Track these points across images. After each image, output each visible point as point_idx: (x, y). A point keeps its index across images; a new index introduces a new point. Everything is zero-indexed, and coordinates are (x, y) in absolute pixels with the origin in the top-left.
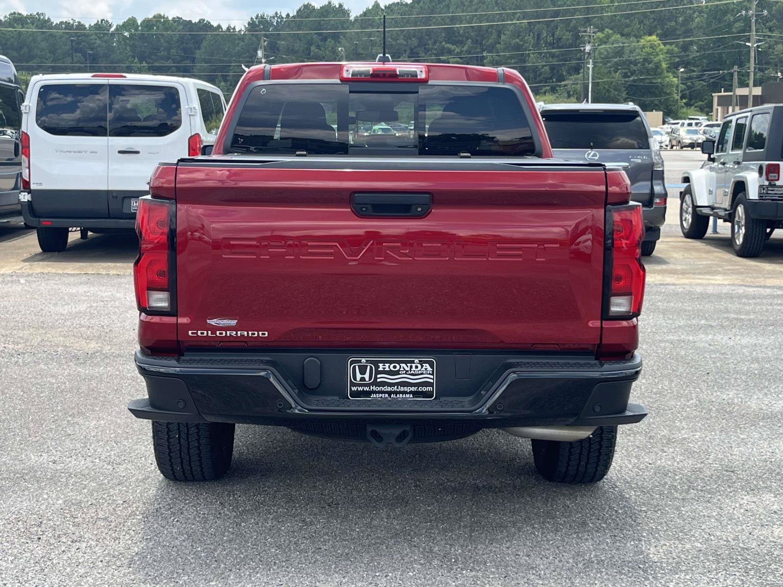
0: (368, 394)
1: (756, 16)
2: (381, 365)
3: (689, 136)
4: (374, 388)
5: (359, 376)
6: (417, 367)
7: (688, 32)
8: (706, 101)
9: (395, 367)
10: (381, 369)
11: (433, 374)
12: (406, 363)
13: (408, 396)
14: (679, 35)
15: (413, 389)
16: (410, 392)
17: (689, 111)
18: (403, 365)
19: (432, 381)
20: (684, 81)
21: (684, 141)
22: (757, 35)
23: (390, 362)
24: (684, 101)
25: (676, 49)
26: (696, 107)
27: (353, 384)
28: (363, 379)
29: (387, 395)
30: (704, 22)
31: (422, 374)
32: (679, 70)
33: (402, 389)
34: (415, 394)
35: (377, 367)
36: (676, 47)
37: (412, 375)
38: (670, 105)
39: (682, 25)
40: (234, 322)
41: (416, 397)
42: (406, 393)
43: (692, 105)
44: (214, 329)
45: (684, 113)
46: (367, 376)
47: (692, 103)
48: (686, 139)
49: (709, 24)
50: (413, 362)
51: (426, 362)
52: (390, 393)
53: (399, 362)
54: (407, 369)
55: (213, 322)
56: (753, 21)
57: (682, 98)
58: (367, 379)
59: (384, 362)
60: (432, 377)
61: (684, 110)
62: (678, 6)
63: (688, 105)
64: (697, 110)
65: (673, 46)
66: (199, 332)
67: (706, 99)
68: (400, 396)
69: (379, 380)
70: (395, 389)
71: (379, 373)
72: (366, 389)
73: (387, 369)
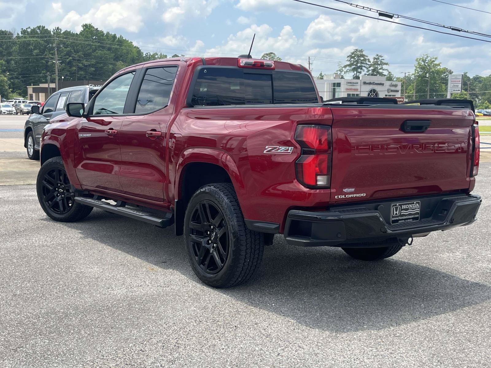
0: (397, 221)
1: (57, 47)
2: (403, 206)
3: (26, 108)
4: (400, 218)
5: (395, 212)
6: (414, 206)
7: (10, 54)
8: (22, 90)
9: (407, 207)
11: (419, 208)
12: (411, 204)
14: (5, 55)
15: (413, 216)
16: (412, 218)
17: (13, 95)
18: (410, 205)
19: (418, 212)
20: (9, 79)
21: (24, 110)
22: (58, 57)
23: (406, 204)
24: (11, 90)
25: (4, 62)
26: (17, 93)
27: (393, 217)
28: (396, 214)
29: (404, 221)
30: (18, 49)
31: (416, 209)
32: (7, 73)
33: (409, 217)
34: (413, 219)
35: (402, 207)
36: (4, 61)
37: (412, 210)
38: (3, 92)
39: (6, 50)
40: (353, 190)
41: (414, 220)
42: (410, 219)
43: (15, 92)
44: (345, 194)
45: (11, 96)
46: (398, 212)
47: (15, 91)
48: (25, 109)
49: (20, 50)
50: (413, 203)
51: (417, 203)
52: (405, 219)
53: (409, 204)
54: (411, 207)
55: (345, 190)
56: (56, 50)
57: (9, 88)
58: (398, 214)
60: (418, 210)
61: (11, 94)
62: (2, 40)
63: (13, 92)
64: (17, 95)
65: (2, 60)
66: (340, 196)
67: (22, 89)
68: (408, 220)
69: (402, 214)
70: (407, 217)
71: (402, 210)
72: (397, 218)
73: (405, 208)
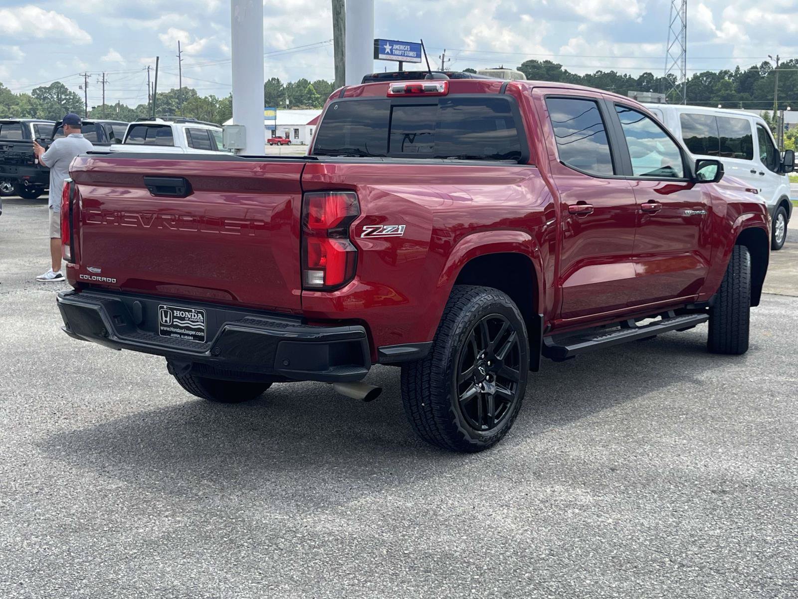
0: (169, 333)
2: (175, 311)
4: (172, 329)
5: (164, 319)
6: (194, 316)
9: (182, 314)
10: (175, 315)
11: (203, 323)
12: (188, 311)
13: (190, 338)
15: (193, 333)
16: (192, 335)
18: (187, 313)
19: (203, 328)
23: (180, 310)
27: (162, 325)
28: (166, 321)
29: (179, 336)
31: (198, 322)
33: (187, 332)
34: (195, 337)
35: (173, 313)
37: (192, 321)
40: (99, 271)
41: (195, 340)
42: (188, 335)
44: (91, 274)
46: (168, 319)
50: (191, 311)
51: (199, 312)
52: (181, 334)
53: (185, 311)
54: (190, 317)
55: (90, 269)
58: (168, 322)
59: (177, 310)
66: (84, 276)
68: (186, 337)
69: (175, 323)
70: (183, 331)
71: (174, 317)
72: (168, 329)
73: (178, 315)
